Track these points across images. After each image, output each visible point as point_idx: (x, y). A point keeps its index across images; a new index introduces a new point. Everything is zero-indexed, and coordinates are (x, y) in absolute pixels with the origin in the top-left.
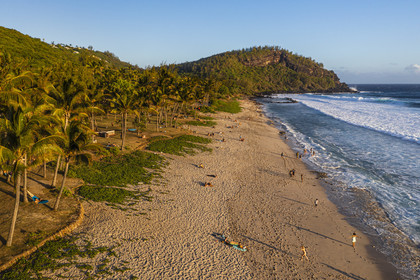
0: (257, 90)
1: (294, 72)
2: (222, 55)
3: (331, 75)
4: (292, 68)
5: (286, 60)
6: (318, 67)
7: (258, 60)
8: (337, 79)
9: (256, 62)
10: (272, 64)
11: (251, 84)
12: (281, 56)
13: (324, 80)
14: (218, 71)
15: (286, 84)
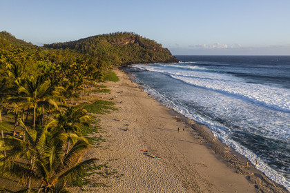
0: (121, 62)
1: (144, 49)
2: (96, 37)
3: (166, 51)
4: (143, 46)
5: (138, 41)
6: (159, 46)
7: (121, 41)
8: (170, 54)
9: (119, 43)
10: (130, 44)
11: (118, 58)
12: (136, 39)
13: (163, 55)
14: (94, 49)
15: (140, 57)
